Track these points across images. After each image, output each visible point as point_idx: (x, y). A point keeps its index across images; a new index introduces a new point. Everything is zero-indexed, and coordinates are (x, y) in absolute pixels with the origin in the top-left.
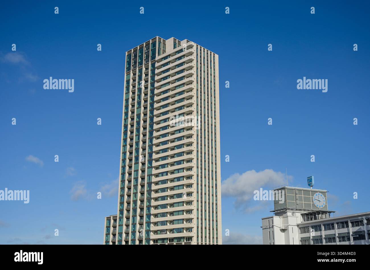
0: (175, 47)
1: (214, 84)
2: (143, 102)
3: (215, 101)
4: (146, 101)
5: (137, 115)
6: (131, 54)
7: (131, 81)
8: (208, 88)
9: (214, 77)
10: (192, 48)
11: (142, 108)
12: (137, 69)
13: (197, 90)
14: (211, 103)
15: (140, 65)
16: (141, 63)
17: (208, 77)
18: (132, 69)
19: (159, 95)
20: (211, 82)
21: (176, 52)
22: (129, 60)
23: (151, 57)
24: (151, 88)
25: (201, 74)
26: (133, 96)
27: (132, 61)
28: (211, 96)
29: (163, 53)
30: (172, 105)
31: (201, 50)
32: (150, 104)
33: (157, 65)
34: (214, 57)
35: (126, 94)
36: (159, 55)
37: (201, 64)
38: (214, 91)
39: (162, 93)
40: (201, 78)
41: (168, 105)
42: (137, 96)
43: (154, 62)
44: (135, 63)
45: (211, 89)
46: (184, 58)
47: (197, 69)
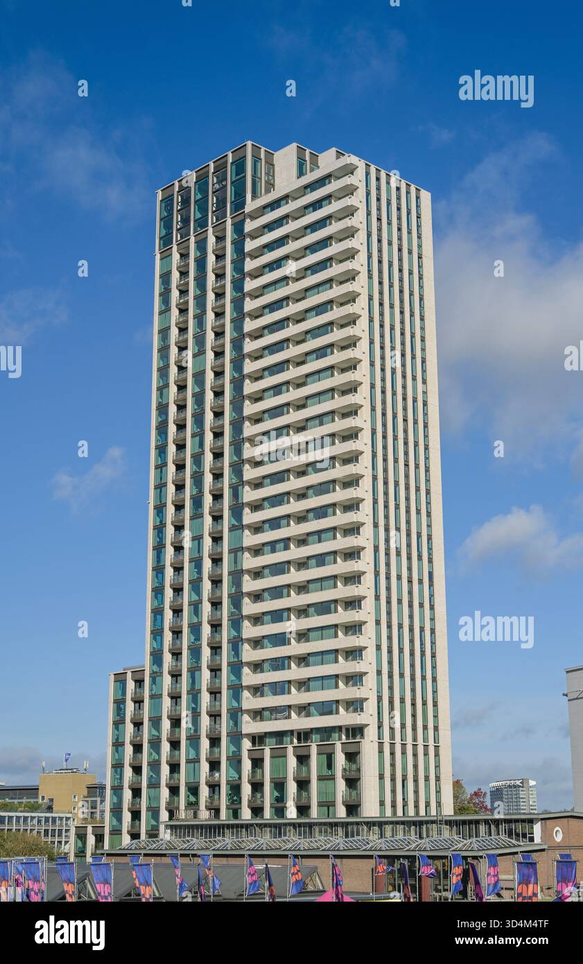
0: (301, 173)
1: (421, 278)
2: (210, 336)
3: (423, 329)
4: (219, 334)
5: (194, 375)
6: (173, 195)
7: (175, 275)
8: (401, 291)
9: (420, 257)
10: (352, 173)
11: (210, 355)
12: (192, 239)
13: (371, 298)
14: (413, 336)
15: (199, 229)
16: (202, 223)
17: (400, 260)
18: (177, 242)
19: (256, 315)
20: (411, 273)
21: (306, 187)
22: (166, 214)
23: (232, 203)
24: (235, 294)
25: (380, 251)
26: (181, 320)
27: (177, 218)
28: (412, 315)
29: (268, 191)
30: (299, 343)
31: (378, 179)
32: (232, 341)
33: (249, 226)
34: (418, 198)
35: (161, 313)
36: (254, 196)
37: (379, 219)
38: (421, 299)
39: (267, 310)
40: (380, 262)
41: (285, 345)
42: (194, 318)
43: (241, 217)
44: (186, 221)
45: (411, 294)
46: (330, 203)
47: (369, 235)
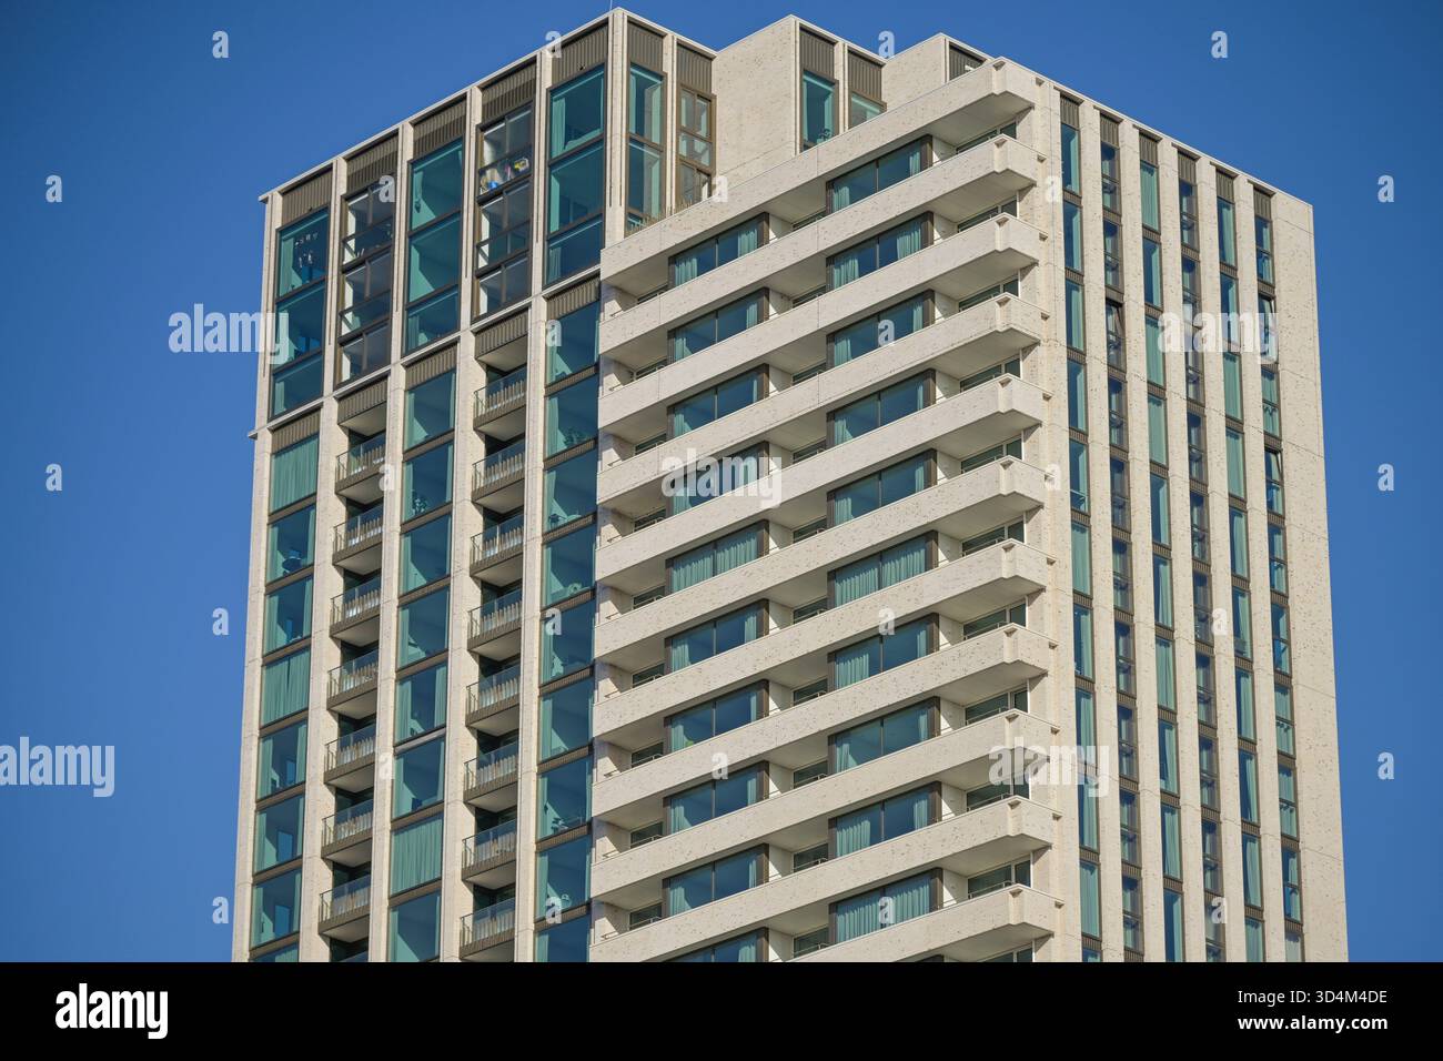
0: (815, 129)
1: (1276, 527)
2: (461, 748)
3: (1285, 723)
4: (496, 742)
5: (398, 902)
6: (326, 209)
7: (330, 516)
8: (1201, 580)
9: (1272, 449)
10: (1010, 130)
11: (460, 823)
12: (398, 379)
13: (1083, 605)
14: (1247, 752)
15: (423, 338)
16: (436, 317)
17: (1197, 458)
18: (336, 387)
19: (642, 667)
20: (1237, 508)
21: (833, 182)
22: (297, 282)
23: (550, 239)
24: (557, 586)
25: (1118, 423)
26: (350, 685)
27: (339, 295)
28: (1244, 670)
29: (688, 196)
30: (803, 776)
31: (1109, 153)
32: (547, 769)
33: (617, 328)
34: (1262, 222)
35: (270, 661)
36: (637, 214)
37: (1114, 305)
38: (1279, 608)
39: (681, 651)
40: (1119, 466)
41: (752, 785)
42: (400, 680)
43: (585, 295)
44: (373, 308)
45: (1240, 588)
46: (926, 242)
47: (1076, 363)
